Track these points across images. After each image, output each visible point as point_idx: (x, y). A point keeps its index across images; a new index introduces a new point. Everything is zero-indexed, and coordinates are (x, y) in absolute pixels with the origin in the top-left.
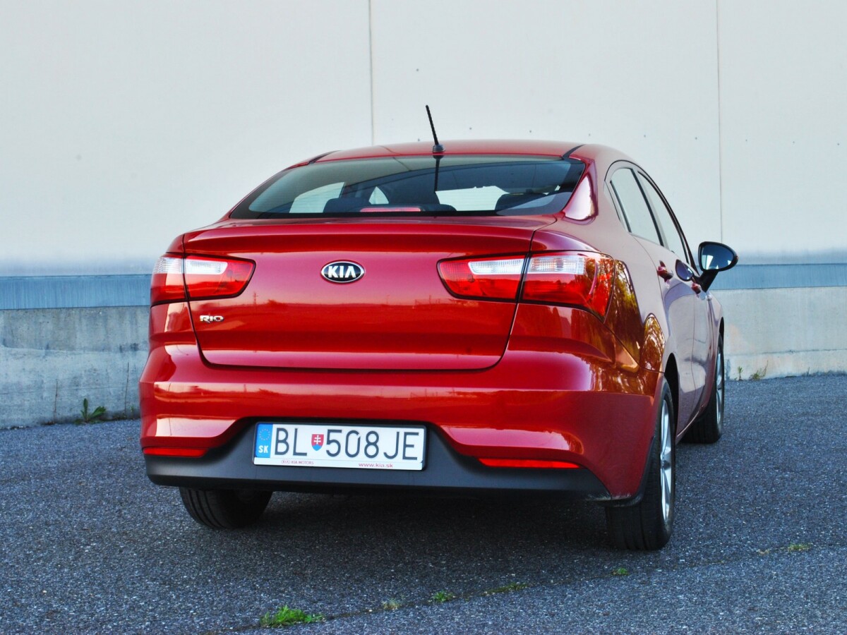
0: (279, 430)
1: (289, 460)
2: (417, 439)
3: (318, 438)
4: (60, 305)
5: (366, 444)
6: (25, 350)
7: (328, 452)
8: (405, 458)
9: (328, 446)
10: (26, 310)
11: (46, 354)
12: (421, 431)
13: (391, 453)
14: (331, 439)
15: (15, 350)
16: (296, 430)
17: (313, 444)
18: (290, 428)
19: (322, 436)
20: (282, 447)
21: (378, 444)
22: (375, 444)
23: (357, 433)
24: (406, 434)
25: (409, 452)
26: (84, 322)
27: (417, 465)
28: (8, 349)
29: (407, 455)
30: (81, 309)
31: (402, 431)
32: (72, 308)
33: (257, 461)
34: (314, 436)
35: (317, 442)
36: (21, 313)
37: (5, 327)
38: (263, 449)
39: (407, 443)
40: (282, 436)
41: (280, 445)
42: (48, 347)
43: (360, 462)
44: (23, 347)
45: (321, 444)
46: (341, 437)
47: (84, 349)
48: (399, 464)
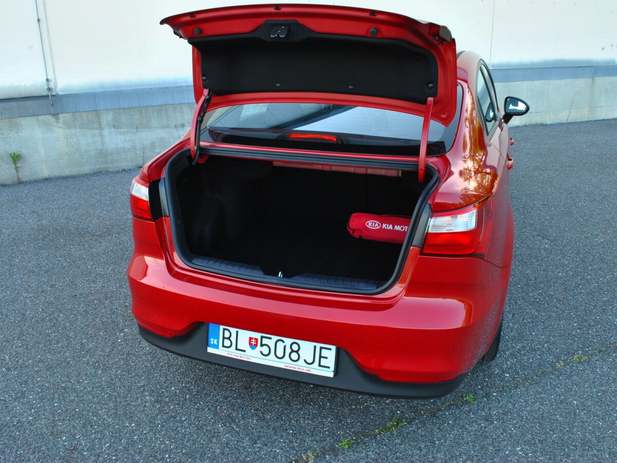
0: (224, 330)
4: (142, 105)
5: (290, 351)
6: (126, 130)
7: (261, 352)
8: (320, 365)
9: (261, 348)
10: (124, 109)
11: (137, 132)
12: (334, 348)
14: (263, 343)
15: (120, 130)
16: (237, 332)
17: (250, 344)
19: (256, 340)
21: (299, 352)
22: (297, 352)
23: (283, 342)
24: (321, 348)
26: (155, 113)
27: (330, 374)
28: (116, 130)
30: (153, 106)
31: (319, 345)
32: (148, 106)
34: (251, 339)
35: (253, 343)
37: (113, 118)
38: (214, 341)
39: (322, 355)
40: (227, 334)
41: (225, 340)
42: (137, 128)
44: (124, 128)
45: (256, 345)
47: (156, 128)
48: (315, 370)
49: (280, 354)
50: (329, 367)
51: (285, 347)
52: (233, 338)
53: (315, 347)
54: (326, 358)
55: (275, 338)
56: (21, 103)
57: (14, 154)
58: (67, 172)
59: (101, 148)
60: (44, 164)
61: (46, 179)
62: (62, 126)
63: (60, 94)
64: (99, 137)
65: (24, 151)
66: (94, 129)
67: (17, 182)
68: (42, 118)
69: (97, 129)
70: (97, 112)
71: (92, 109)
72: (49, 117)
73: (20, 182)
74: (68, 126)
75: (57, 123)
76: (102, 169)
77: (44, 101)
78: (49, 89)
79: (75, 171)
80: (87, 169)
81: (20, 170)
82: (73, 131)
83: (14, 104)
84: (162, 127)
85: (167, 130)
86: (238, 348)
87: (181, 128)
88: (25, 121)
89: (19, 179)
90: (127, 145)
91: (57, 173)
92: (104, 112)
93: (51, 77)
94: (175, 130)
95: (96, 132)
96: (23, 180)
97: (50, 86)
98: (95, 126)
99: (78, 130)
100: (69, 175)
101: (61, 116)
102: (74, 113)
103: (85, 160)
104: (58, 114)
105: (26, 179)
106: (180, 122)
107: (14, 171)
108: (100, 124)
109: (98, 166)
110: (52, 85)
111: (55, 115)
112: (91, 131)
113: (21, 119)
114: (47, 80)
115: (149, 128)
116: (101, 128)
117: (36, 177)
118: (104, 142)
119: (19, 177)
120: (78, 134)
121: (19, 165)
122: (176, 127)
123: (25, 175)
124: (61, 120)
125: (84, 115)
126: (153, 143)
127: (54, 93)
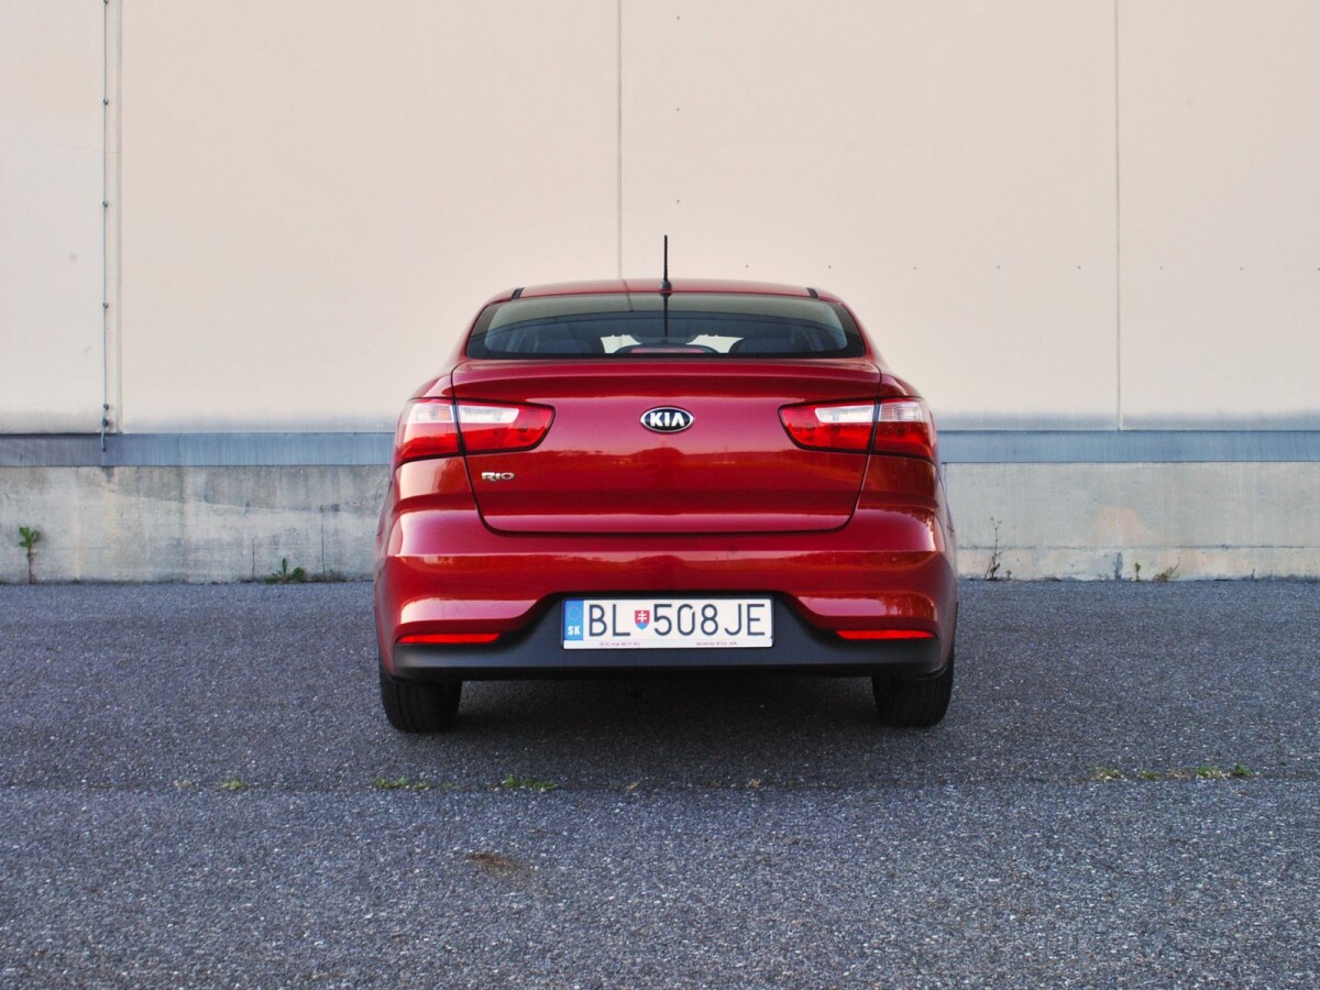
0: (592, 607)
1: (608, 641)
2: (764, 611)
3: (642, 615)
4: (262, 464)
5: (702, 619)
6: (226, 507)
7: (657, 631)
8: (750, 633)
10: (227, 467)
11: (247, 512)
12: (767, 603)
13: (734, 628)
14: (659, 615)
15: (216, 506)
16: (614, 606)
17: (638, 622)
18: (607, 604)
19: (647, 613)
20: (598, 627)
22: (713, 619)
23: (690, 607)
24: (749, 606)
25: (755, 627)
26: (284, 480)
27: (766, 642)
28: (210, 505)
29: (752, 630)
30: (282, 467)
31: (745, 602)
32: (273, 466)
33: (568, 645)
34: (637, 613)
36: (221, 470)
37: (207, 483)
39: (752, 616)
40: (597, 613)
41: (595, 624)
42: (248, 505)
43: (697, 640)
44: (224, 503)
45: (647, 622)
46: (671, 613)
47: (284, 508)
48: (743, 641)
49: (686, 627)
50: (762, 634)
51: (693, 615)
52: (608, 619)
53: (740, 606)
54: (758, 620)
55: (677, 603)
56: (54, 442)
57: (28, 529)
58: (113, 574)
59: (178, 536)
60: (77, 554)
61: (76, 582)
62: (115, 488)
63: (125, 432)
64: (178, 515)
65: (48, 528)
66: (170, 499)
67: (28, 581)
68: (84, 470)
69: (175, 500)
70: (179, 470)
71: (171, 463)
72: (97, 471)
73: (33, 582)
74: (126, 490)
75: (109, 482)
76: (175, 577)
77: (91, 443)
78: (106, 423)
79: (127, 574)
80: (149, 573)
81: (36, 559)
82: (133, 499)
83: (43, 442)
84: (295, 508)
85: (305, 515)
86: (618, 631)
87: (331, 513)
88: (54, 474)
89: (31, 575)
90: (226, 537)
91: (95, 572)
92: (191, 469)
93: (112, 402)
94: (319, 516)
95: (174, 505)
96: (38, 579)
97: (108, 418)
98: (173, 494)
99: (143, 499)
100: (116, 579)
101: (116, 470)
102: (138, 467)
103: (148, 555)
104: (113, 467)
105: (44, 578)
106: (331, 501)
107: (25, 560)
108: (182, 491)
109: (168, 571)
110: (112, 416)
111: (108, 468)
112: (165, 503)
113: (50, 469)
114: (107, 407)
115: (271, 507)
116: (182, 499)
117: (59, 576)
118: (185, 526)
119: (33, 572)
120: (141, 506)
121: (34, 551)
122: (322, 510)
123: (43, 570)
124: (116, 478)
125: (156, 472)
126: (275, 536)
127: (114, 431)
